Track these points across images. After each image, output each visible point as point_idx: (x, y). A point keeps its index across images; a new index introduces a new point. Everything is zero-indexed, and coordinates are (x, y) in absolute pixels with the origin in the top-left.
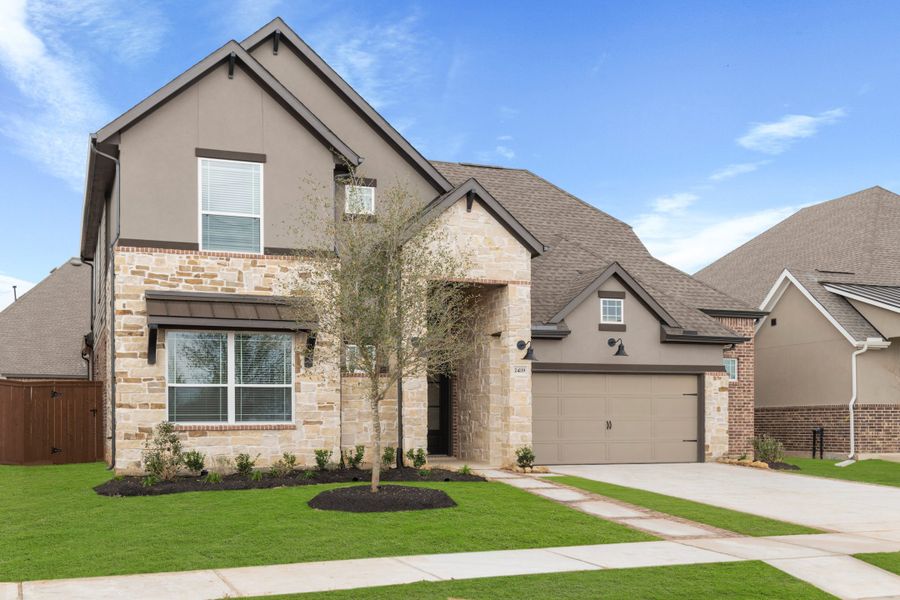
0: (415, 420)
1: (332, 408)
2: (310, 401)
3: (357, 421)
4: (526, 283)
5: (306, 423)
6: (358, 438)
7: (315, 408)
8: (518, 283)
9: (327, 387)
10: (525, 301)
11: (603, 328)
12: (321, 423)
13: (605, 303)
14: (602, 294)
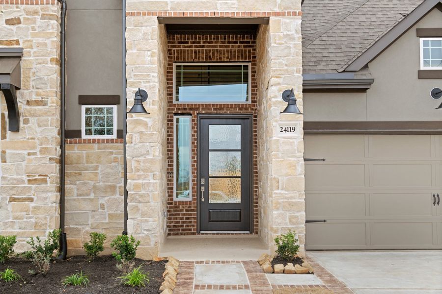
0: (141, 196)
1: (45, 181)
2: (18, 174)
3: (92, 196)
4: (294, 14)
5: (13, 200)
6: (93, 217)
7: (23, 182)
8: (283, 14)
9: (39, 155)
10: (294, 39)
11: (423, 75)
12: (31, 200)
13: (425, 43)
14: (421, 33)
